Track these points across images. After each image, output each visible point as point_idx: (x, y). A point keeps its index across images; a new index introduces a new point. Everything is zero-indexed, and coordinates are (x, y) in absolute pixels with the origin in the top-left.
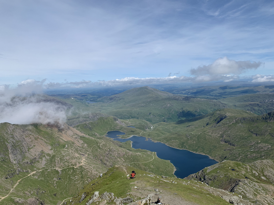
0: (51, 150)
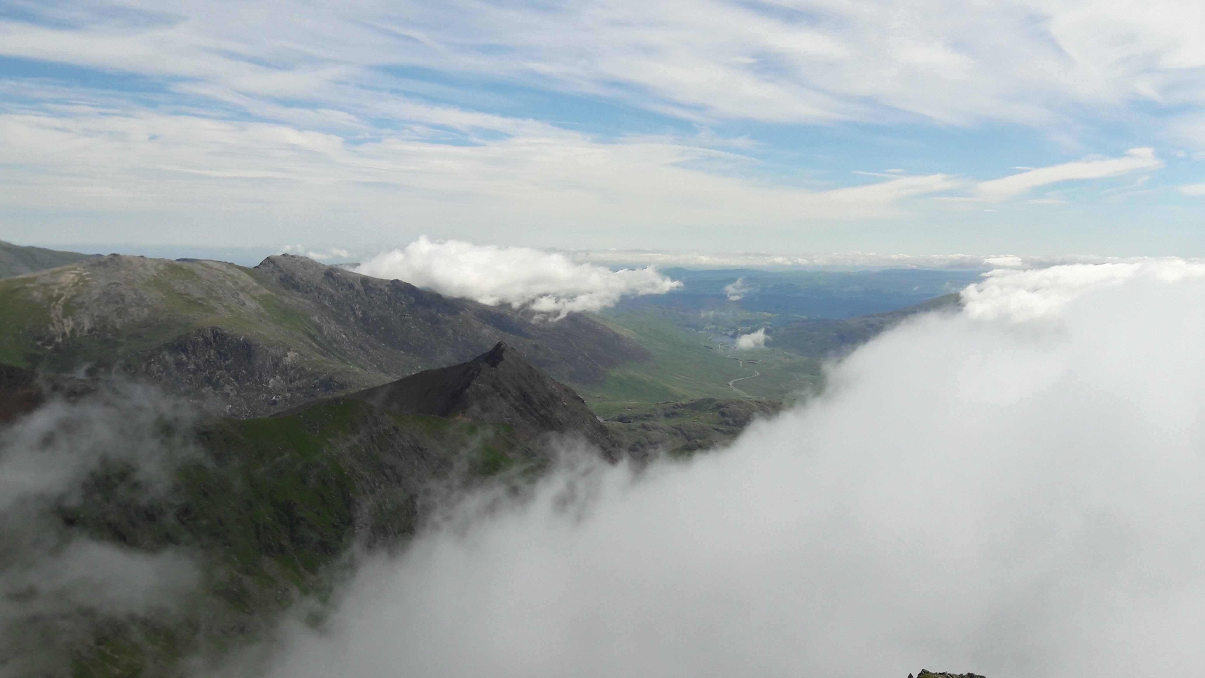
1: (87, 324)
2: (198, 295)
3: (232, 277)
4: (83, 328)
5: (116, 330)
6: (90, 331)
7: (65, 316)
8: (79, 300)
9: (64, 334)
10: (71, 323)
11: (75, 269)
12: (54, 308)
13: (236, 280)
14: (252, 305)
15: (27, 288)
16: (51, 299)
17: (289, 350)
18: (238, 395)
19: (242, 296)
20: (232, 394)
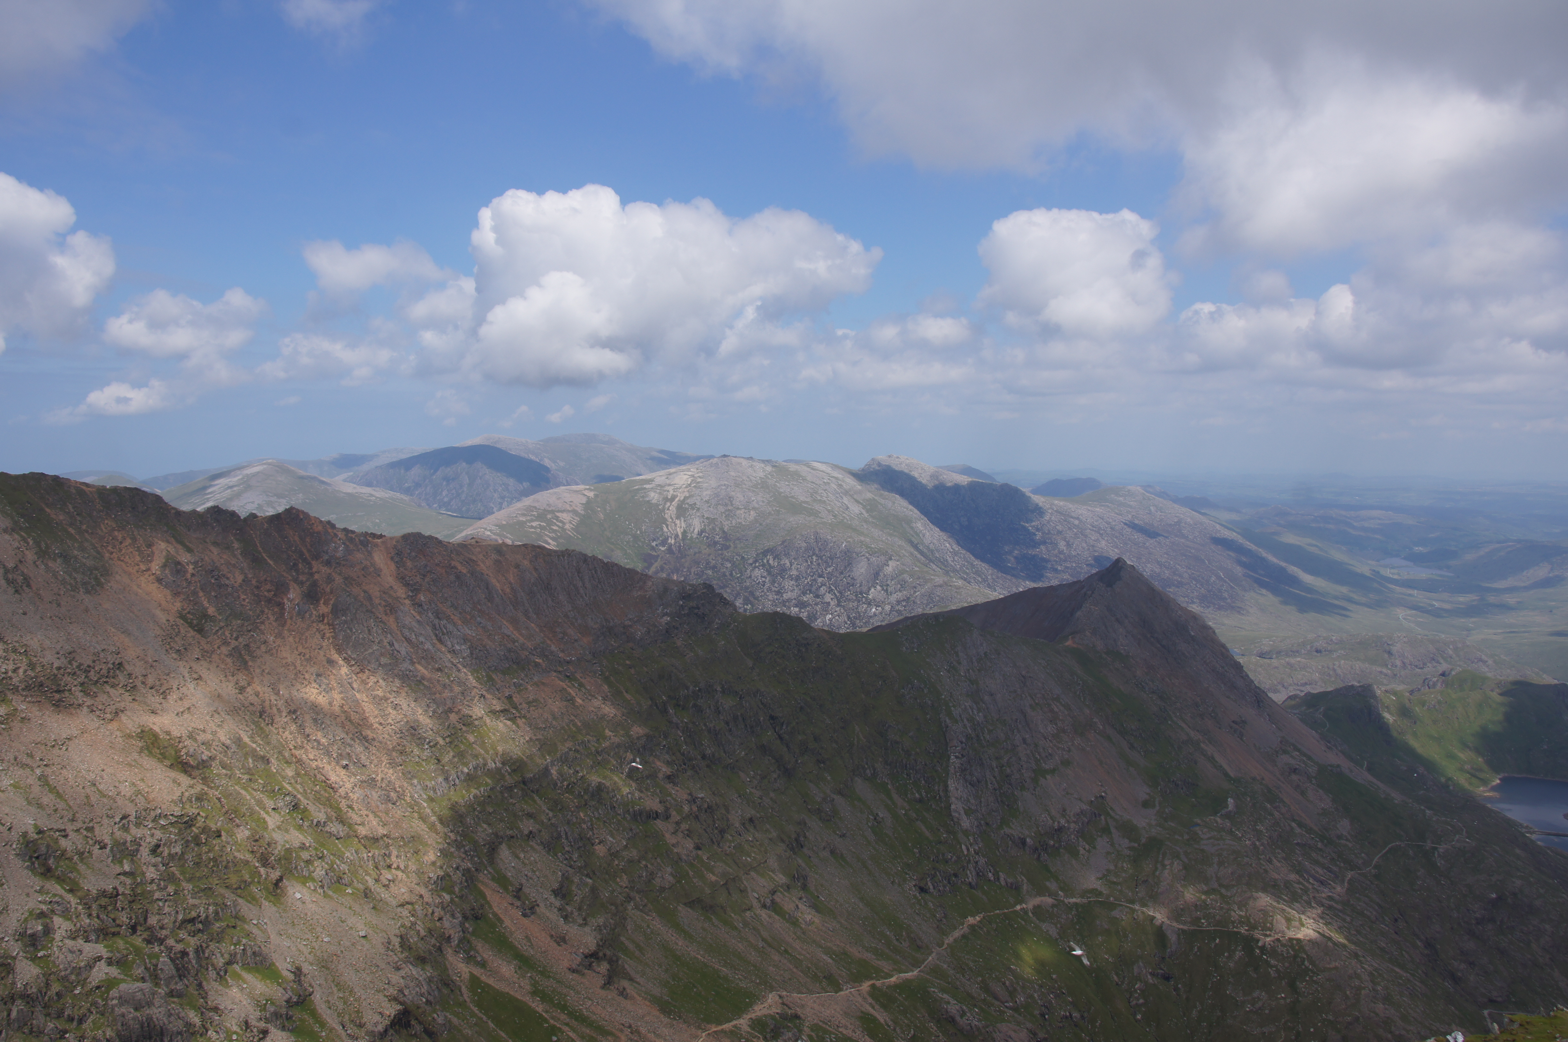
0: (1146, 804)
1: (697, 525)
2: (802, 498)
3: (836, 478)
4: (694, 530)
5: (724, 532)
6: (700, 533)
7: (678, 518)
8: (690, 501)
9: (677, 536)
10: (683, 525)
11: (689, 470)
12: (668, 509)
13: (840, 482)
14: (855, 509)
15: (645, 488)
16: (666, 500)
17: (891, 559)
18: (838, 605)
19: (846, 500)
20: (832, 603)
